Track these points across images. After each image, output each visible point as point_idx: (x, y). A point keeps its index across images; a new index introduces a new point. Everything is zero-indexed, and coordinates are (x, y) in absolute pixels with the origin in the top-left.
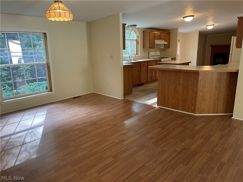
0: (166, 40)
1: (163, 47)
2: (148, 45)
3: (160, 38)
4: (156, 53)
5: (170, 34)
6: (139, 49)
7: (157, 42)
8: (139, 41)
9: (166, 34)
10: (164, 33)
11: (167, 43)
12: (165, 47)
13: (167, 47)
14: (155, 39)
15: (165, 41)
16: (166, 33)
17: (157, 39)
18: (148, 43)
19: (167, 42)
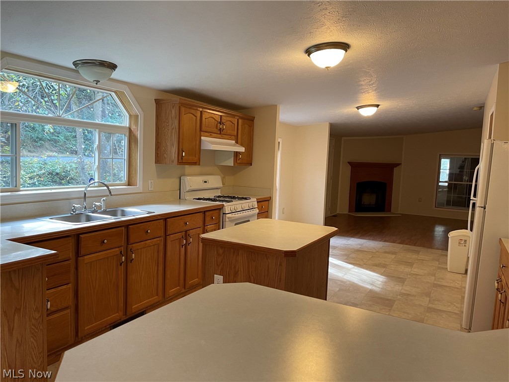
0: (239, 140)
1: (230, 162)
2: (173, 152)
3: (220, 132)
4: (205, 182)
5: (253, 121)
6: (136, 164)
7: (210, 143)
8: (139, 134)
9: (240, 121)
10: (234, 116)
11: (242, 149)
12: (238, 162)
13: (244, 161)
14: (201, 130)
15: (237, 142)
16: (242, 118)
17: (210, 134)
18: (173, 145)
19: (242, 145)
